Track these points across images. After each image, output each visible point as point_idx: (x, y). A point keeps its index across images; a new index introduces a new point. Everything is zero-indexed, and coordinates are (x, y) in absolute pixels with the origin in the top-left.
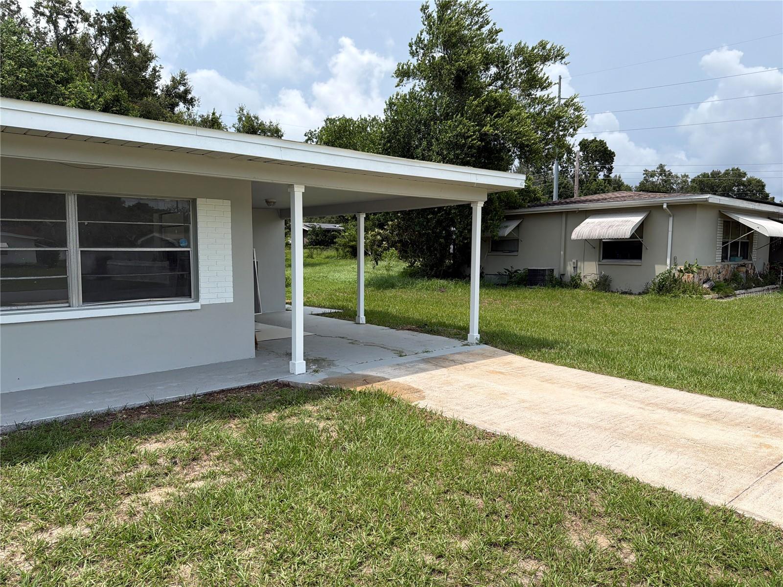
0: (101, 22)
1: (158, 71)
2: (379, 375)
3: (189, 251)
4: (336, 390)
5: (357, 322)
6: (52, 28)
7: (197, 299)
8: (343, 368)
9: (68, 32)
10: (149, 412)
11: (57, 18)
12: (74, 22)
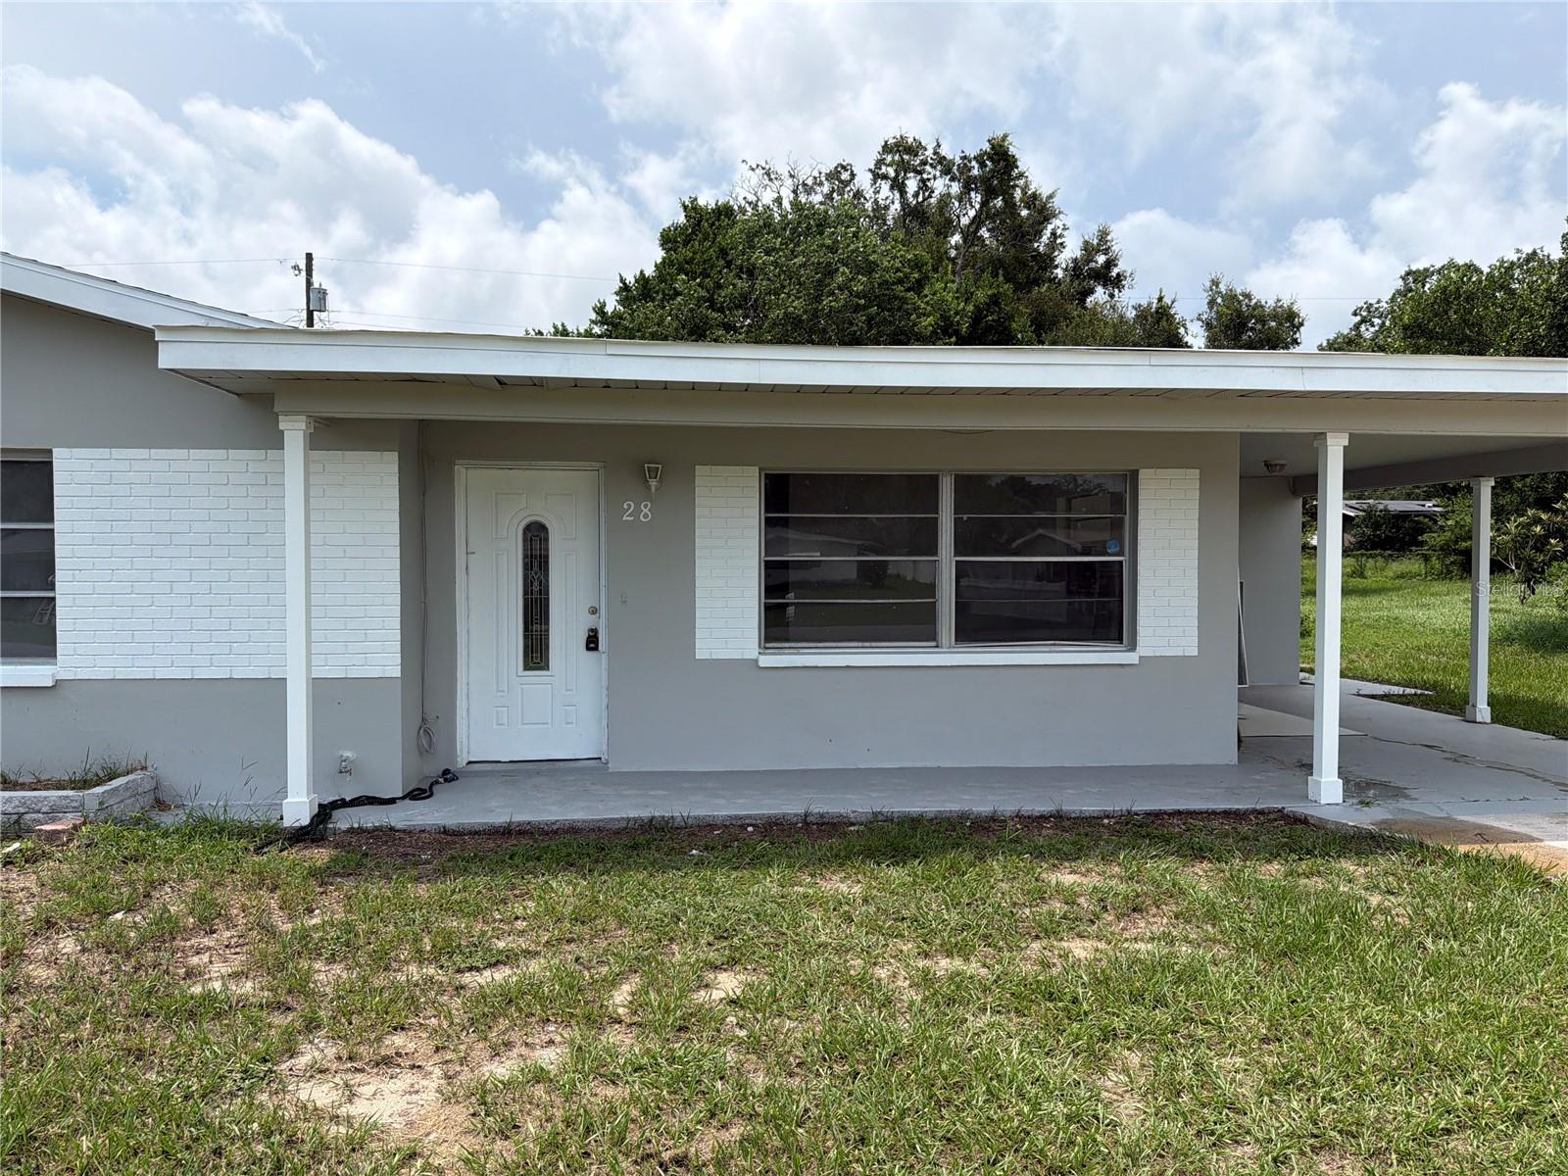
0: (970, 170)
1: (1061, 236)
2: (1515, 829)
3: (1121, 562)
4: (1412, 843)
5: (1468, 717)
6: (898, 195)
7: (1133, 647)
8: (1428, 805)
9: (920, 199)
10: (1056, 827)
11: (905, 178)
12: (929, 180)
